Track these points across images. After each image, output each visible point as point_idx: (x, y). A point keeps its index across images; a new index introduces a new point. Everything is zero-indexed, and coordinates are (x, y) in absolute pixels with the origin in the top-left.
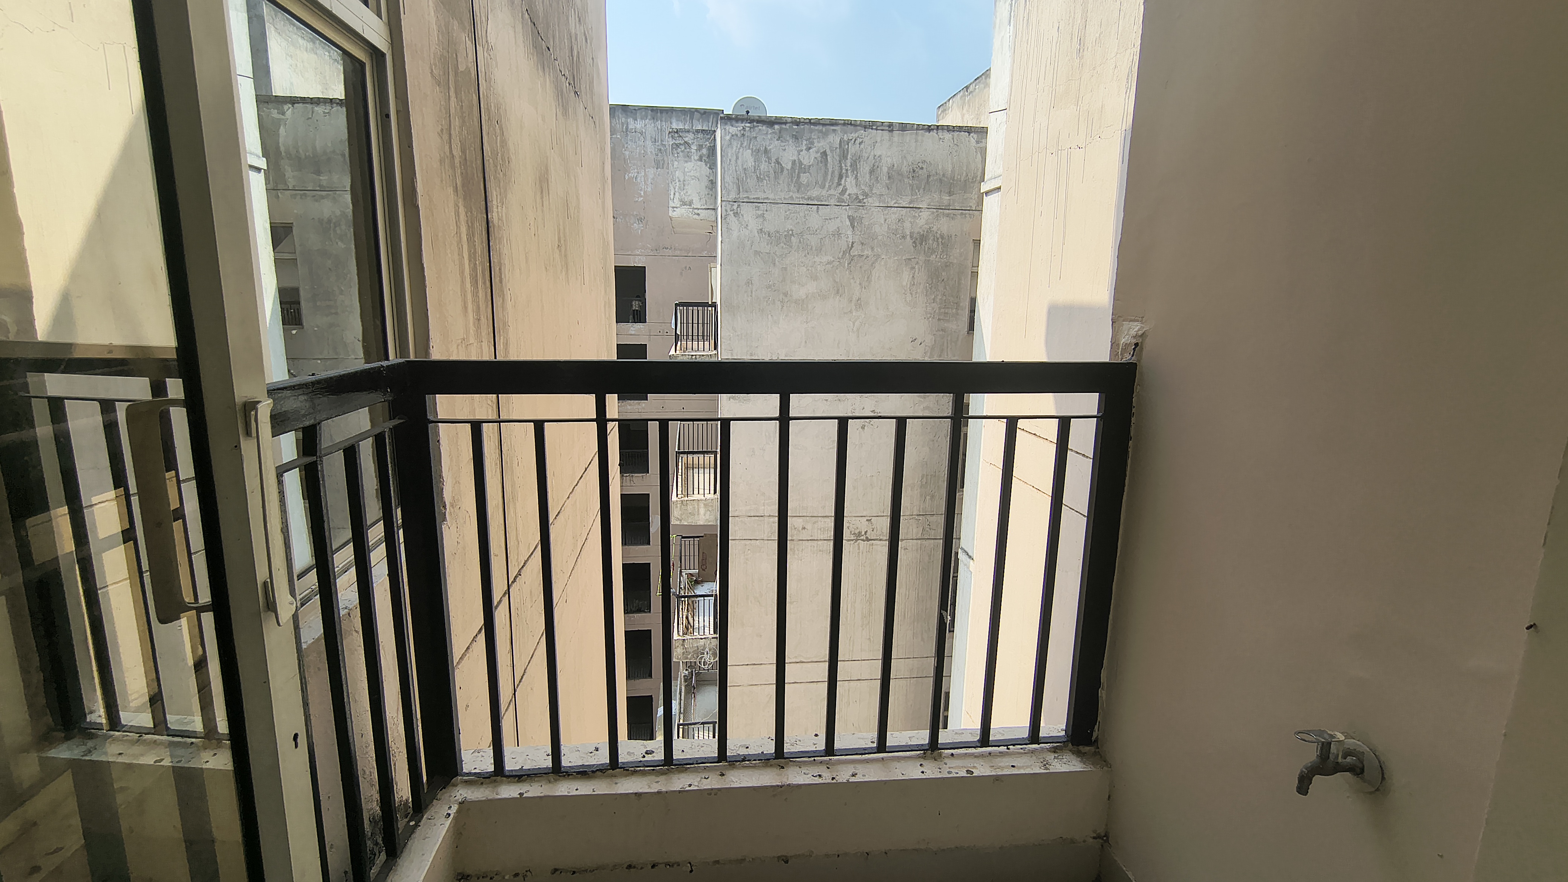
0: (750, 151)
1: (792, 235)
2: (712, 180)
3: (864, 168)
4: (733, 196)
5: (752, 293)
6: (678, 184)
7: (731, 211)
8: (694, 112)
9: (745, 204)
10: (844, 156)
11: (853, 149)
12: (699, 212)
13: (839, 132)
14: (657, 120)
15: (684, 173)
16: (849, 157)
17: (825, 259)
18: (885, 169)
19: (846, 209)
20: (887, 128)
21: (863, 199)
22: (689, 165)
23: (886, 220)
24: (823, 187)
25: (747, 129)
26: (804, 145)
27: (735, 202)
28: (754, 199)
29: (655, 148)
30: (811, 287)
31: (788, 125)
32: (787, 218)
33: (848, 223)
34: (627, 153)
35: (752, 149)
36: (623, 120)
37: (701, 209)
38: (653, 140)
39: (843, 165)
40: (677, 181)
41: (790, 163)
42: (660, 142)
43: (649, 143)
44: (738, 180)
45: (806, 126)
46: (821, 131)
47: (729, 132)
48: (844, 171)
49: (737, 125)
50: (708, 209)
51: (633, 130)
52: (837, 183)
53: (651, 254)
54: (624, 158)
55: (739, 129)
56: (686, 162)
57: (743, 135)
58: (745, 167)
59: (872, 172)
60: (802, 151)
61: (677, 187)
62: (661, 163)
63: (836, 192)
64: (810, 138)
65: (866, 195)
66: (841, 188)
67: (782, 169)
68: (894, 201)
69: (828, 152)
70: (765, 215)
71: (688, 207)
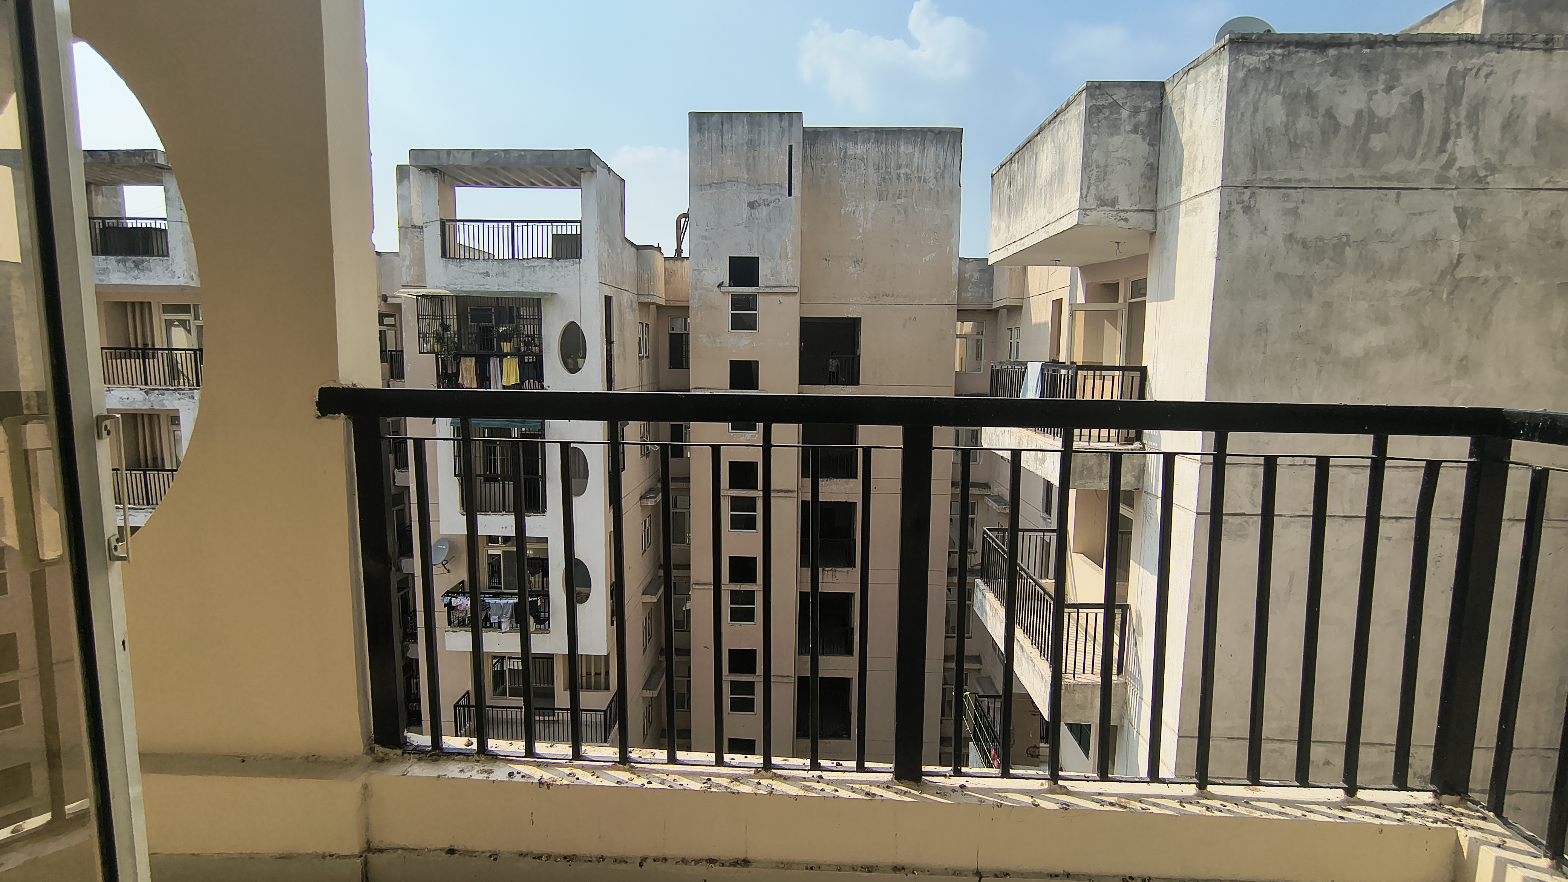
0: (1279, 98)
1: (1347, 244)
2: (1152, 163)
3: (1493, 121)
4: (1243, 177)
5: (1266, 346)
6: (1095, 170)
7: (1238, 203)
8: (927, 132)
9: (1263, 190)
10: (1454, 98)
11: (1472, 86)
12: (1127, 215)
13: (1449, 56)
14: (882, 143)
15: (1107, 154)
16: (1465, 100)
17: (1406, 284)
18: (1532, 121)
19: (1451, 196)
20: (1542, 46)
21: (1486, 176)
22: (1116, 141)
23: (1526, 214)
24: (1411, 156)
25: (1278, 58)
26: (1381, 81)
27: (1246, 187)
28: (1281, 181)
29: (878, 176)
30: (1376, 337)
31: (1353, 48)
32: (1340, 214)
33: (1454, 220)
34: (845, 183)
35: (1284, 92)
36: (842, 144)
37: (1131, 211)
38: (876, 167)
39: (1452, 116)
40: (1094, 166)
41: (1353, 116)
42: (884, 168)
43: (871, 171)
44: (1255, 148)
45: (1387, 47)
46: (1414, 57)
47: (1244, 66)
48: (1453, 126)
49: (1259, 52)
50: (1143, 211)
51: (853, 157)
52: (1439, 148)
53: (869, 302)
54: (841, 189)
55: (1262, 58)
56: (1112, 135)
57: (1269, 69)
58: (1269, 124)
59: (1507, 125)
60: (1376, 92)
61: (1093, 177)
62: (885, 193)
63: (1433, 165)
64: (1393, 70)
65: (1492, 169)
66: (1445, 157)
67: (1337, 126)
68: (1546, 179)
69: (1426, 94)
70: (1299, 210)
71: (1110, 208)
